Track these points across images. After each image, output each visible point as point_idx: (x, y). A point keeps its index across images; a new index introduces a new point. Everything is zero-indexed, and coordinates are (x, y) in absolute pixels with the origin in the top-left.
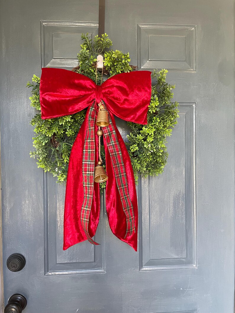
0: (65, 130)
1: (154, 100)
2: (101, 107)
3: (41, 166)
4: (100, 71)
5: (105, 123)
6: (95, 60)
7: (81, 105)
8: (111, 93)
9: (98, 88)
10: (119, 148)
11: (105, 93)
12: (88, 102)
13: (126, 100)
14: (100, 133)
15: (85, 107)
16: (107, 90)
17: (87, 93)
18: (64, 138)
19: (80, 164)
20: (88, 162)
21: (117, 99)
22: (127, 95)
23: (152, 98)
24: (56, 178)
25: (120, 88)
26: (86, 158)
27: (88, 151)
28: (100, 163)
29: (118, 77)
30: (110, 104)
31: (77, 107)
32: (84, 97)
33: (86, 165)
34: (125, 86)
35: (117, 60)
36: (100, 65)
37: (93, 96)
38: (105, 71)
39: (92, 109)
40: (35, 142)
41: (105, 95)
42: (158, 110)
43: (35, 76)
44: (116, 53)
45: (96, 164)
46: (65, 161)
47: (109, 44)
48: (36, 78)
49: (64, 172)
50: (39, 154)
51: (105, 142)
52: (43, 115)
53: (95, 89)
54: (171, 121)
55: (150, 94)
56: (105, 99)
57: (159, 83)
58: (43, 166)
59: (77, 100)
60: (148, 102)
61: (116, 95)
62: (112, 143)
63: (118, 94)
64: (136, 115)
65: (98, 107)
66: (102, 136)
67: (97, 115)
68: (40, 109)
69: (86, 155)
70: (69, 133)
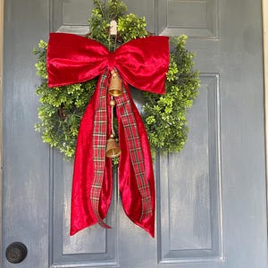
0: (74, 100)
1: (172, 67)
2: (114, 74)
3: (47, 140)
4: (113, 37)
5: (119, 92)
6: (108, 25)
7: (92, 73)
8: (126, 60)
9: (111, 55)
10: (133, 119)
11: (119, 60)
12: (100, 70)
13: (141, 67)
14: (112, 103)
15: (96, 75)
16: (121, 57)
17: (99, 59)
18: (73, 109)
19: (90, 137)
20: (99, 135)
21: (131, 66)
22: (143, 62)
23: (170, 65)
24: (63, 153)
25: (135, 55)
26: (97, 130)
27: (100, 122)
28: (112, 136)
29: (133, 42)
30: (124, 72)
31: (87, 75)
32: (96, 64)
33: (96, 137)
34: (140, 52)
35: (132, 24)
36: (113, 32)
37: (105, 63)
38: (119, 38)
39: (104, 78)
40: (41, 113)
41: (119, 62)
42: (177, 78)
43: (42, 41)
44: (130, 17)
45: (108, 137)
46: (74, 134)
47: (123, 9)
48: (43, 44)
49: (72, 146)
50: (45, 126)
51: (118, 113)
52: (50, 83)
53: (107, 56)
54: (191, 90)
55: (168, 61)
56: (118, 66)
57: (178, 50)
58: (49, 140)
59: (88, 67)
60: (167, 69)
61: (131, 63)
62: (127, 113)
63: (133, 61)
64: (152, 83)
65: (111, 75)
66: (115, 107)
67: (109, 82)
68: (47, 77)
69: (97, 126)
70: (79, 103)
